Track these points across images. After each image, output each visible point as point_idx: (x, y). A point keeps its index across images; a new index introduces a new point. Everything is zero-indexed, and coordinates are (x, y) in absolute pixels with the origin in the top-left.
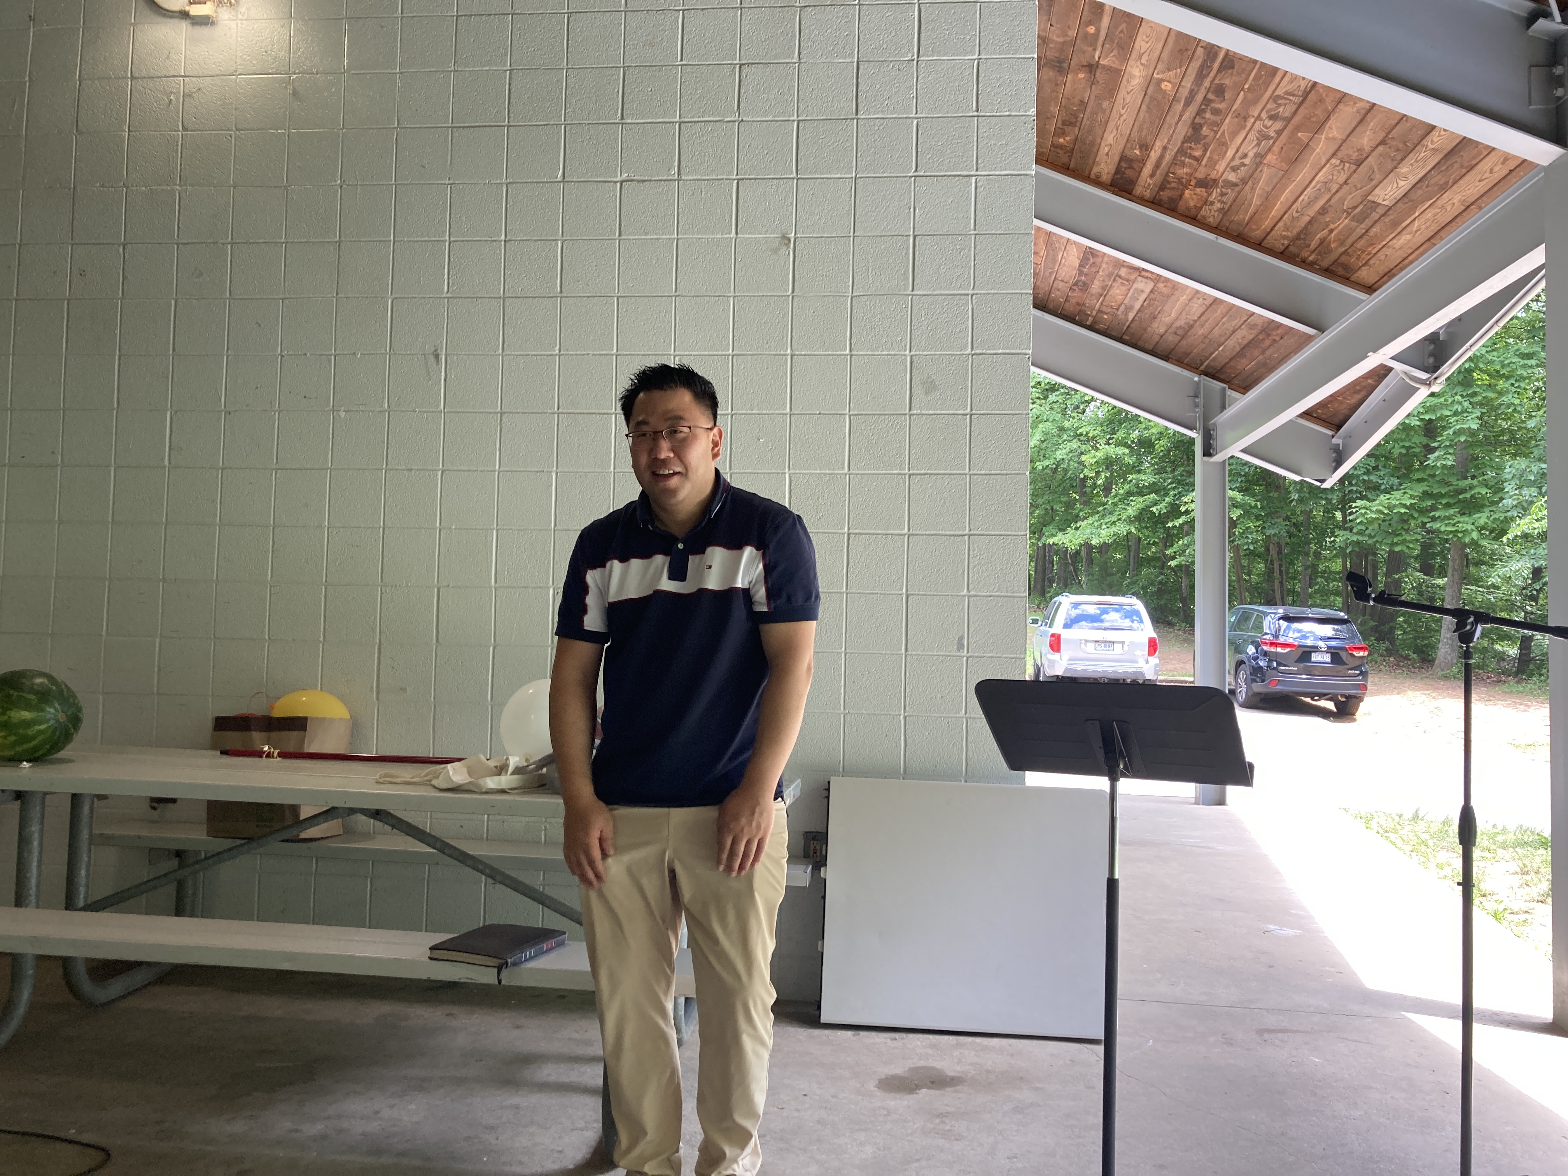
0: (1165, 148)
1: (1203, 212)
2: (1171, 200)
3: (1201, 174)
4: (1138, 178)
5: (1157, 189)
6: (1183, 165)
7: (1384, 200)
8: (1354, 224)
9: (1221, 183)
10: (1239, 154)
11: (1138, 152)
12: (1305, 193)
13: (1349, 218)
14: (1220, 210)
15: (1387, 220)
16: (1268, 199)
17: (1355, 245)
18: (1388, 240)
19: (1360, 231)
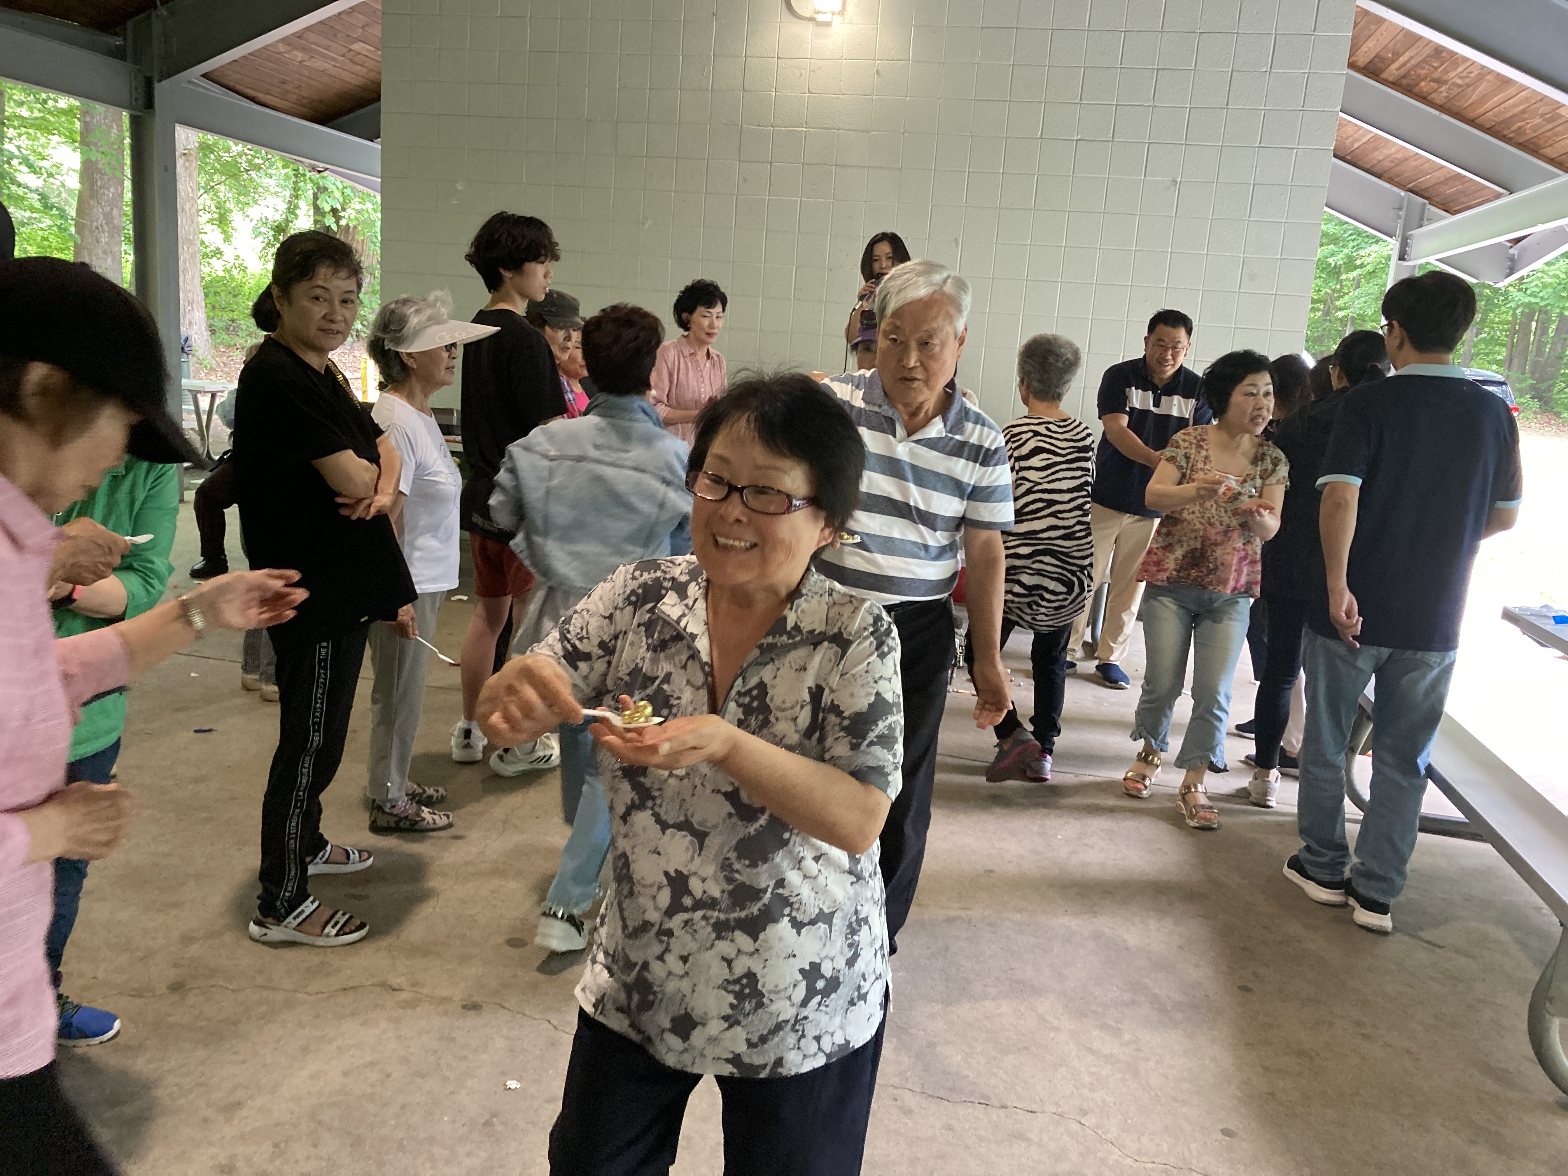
0: (1412, 58)
1: (1433, 96)
2: (1409, 85)
3: (1436, 75)
4: (1384, 70)
5: (1397, 78)
6: (1423, 68)
8: (1545, 123)
9: (1450, 84)
10: (1468, 70)
11: (1390, 55)
13: (1540, 119)
14: (1446, 97)
16: (1484, 99)
17: (1543, 135)
19: (1550, 126)
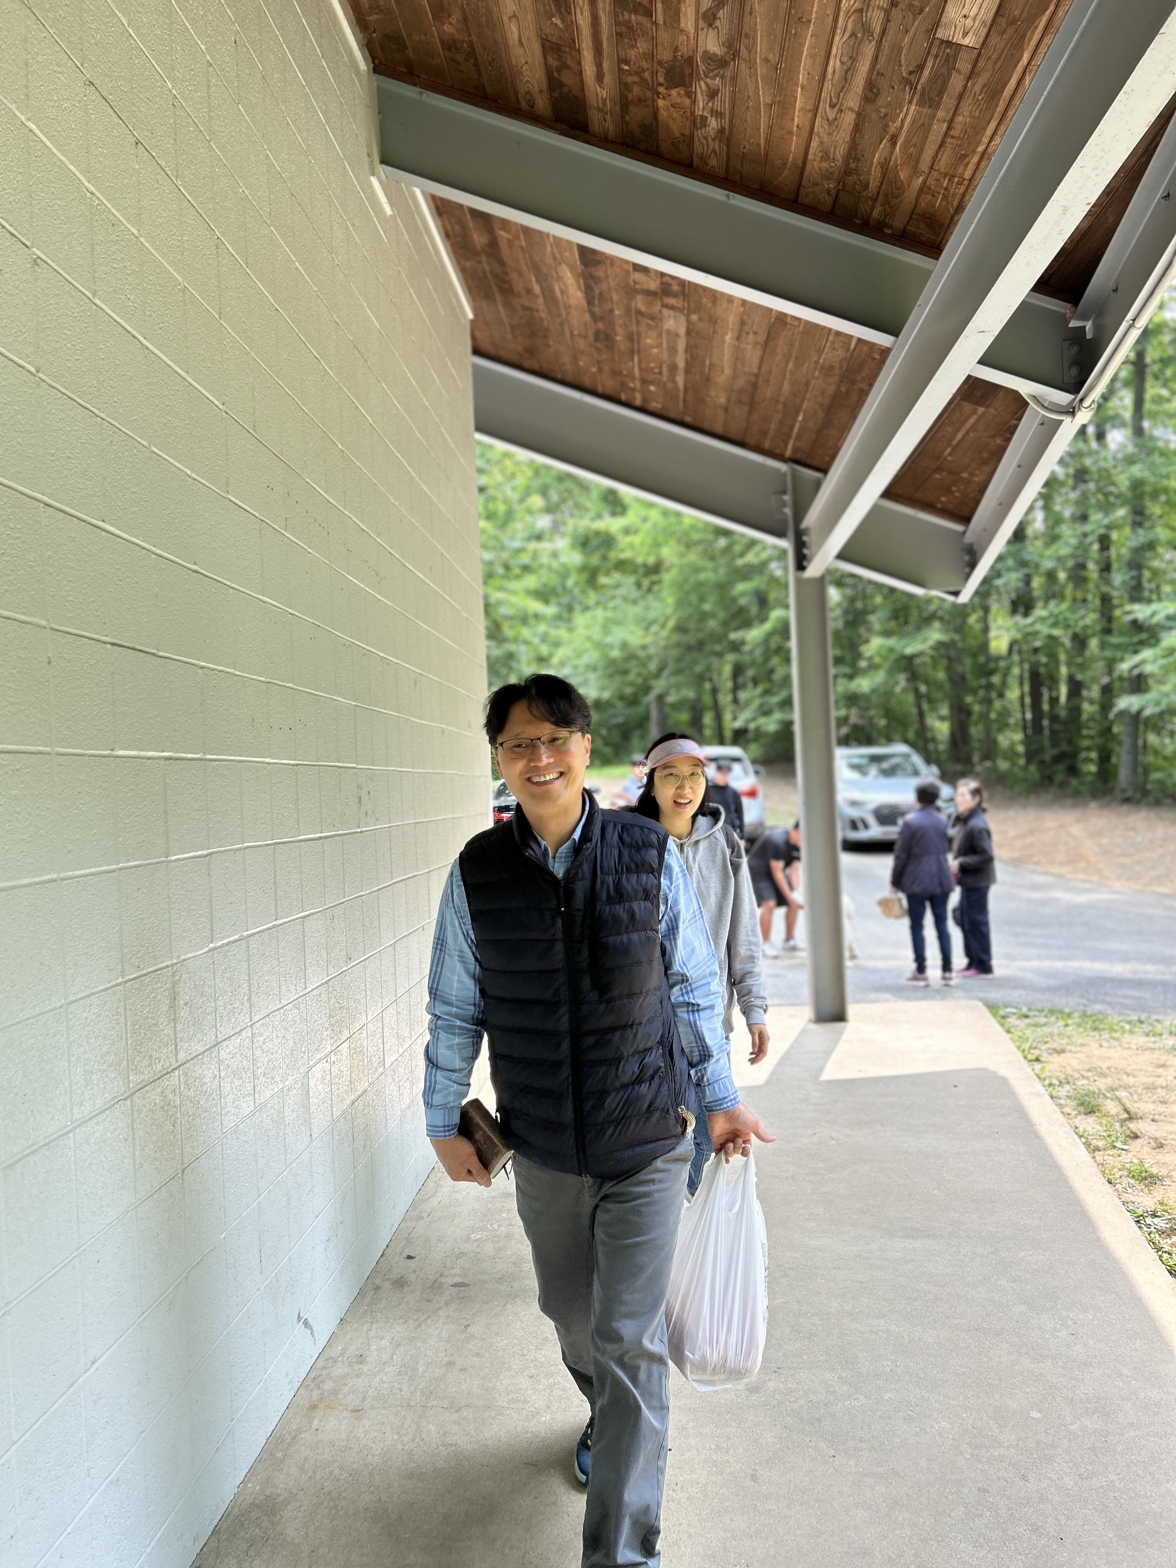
1: (697, 147)
2: (645, 127)
3: (664, 49)
4: (583, 90)
5: (618, 109)
6: (633, 35)
7: (965, 34)
8: (926, 112)
9: (702, 67)
11: (559, 25)
12: (834, 51)
13: (915, 101)
15: (977, 88)
16: (781, 87)
17: (936, 167)
18: (985, 140)
19: (939, 126)
